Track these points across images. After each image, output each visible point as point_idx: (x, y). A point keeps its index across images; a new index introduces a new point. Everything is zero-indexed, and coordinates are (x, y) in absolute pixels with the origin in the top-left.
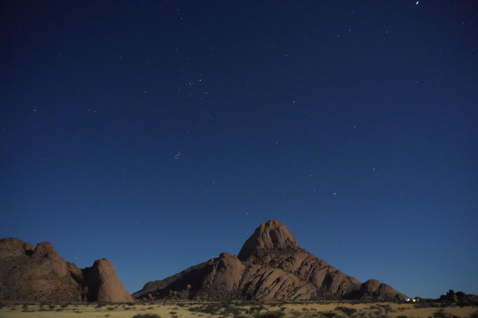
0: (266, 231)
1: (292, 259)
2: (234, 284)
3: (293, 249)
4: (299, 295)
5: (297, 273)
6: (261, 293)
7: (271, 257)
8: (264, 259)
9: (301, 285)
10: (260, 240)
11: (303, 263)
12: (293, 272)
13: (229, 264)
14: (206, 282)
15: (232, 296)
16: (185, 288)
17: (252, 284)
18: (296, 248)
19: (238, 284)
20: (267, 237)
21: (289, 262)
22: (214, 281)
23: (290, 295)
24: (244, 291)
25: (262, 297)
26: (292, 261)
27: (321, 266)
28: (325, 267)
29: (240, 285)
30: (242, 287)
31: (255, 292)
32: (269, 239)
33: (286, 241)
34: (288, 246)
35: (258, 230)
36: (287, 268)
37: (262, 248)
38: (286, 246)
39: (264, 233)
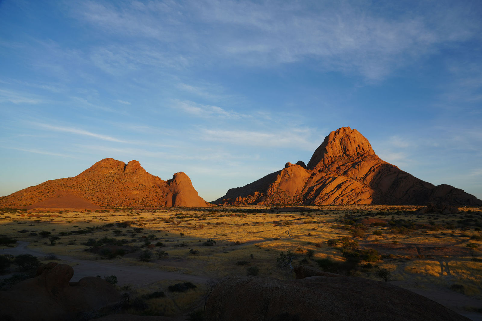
0: (336, 139)
1: (358, 166)
2: (297, 190)
3: (363, 155)
4: (359, 200)
5: (362, 179)
6: (320, 199)
7: (338, 165)
8: (330, 167)
9: (364, 191)
10: (329, 149)
11: (371, 169)
12: (358, 178)
13: (293, 173)
14: (271, 189)
15: (294, 201)
16: (253, 194)
17: (313, 191)
18: (366, 155)
19: (301, 191)
20: (336, 145)
21: (356, 169)
22: (278, 188)
23: (350, 200)
24: (305, 197)
25: (320, 203)
26: (358, 168)
27: (390, 172)
28: (395, 172)
29: (302, 191)
30: (304, 193)
31: (315, 197)
32: (338, 147)
33: (357, 148)
34: (358, 153)
35: (327, 139)
36: (352, 175)
37: (330, 157)
38: (356, 153)
39: (333, 141)
